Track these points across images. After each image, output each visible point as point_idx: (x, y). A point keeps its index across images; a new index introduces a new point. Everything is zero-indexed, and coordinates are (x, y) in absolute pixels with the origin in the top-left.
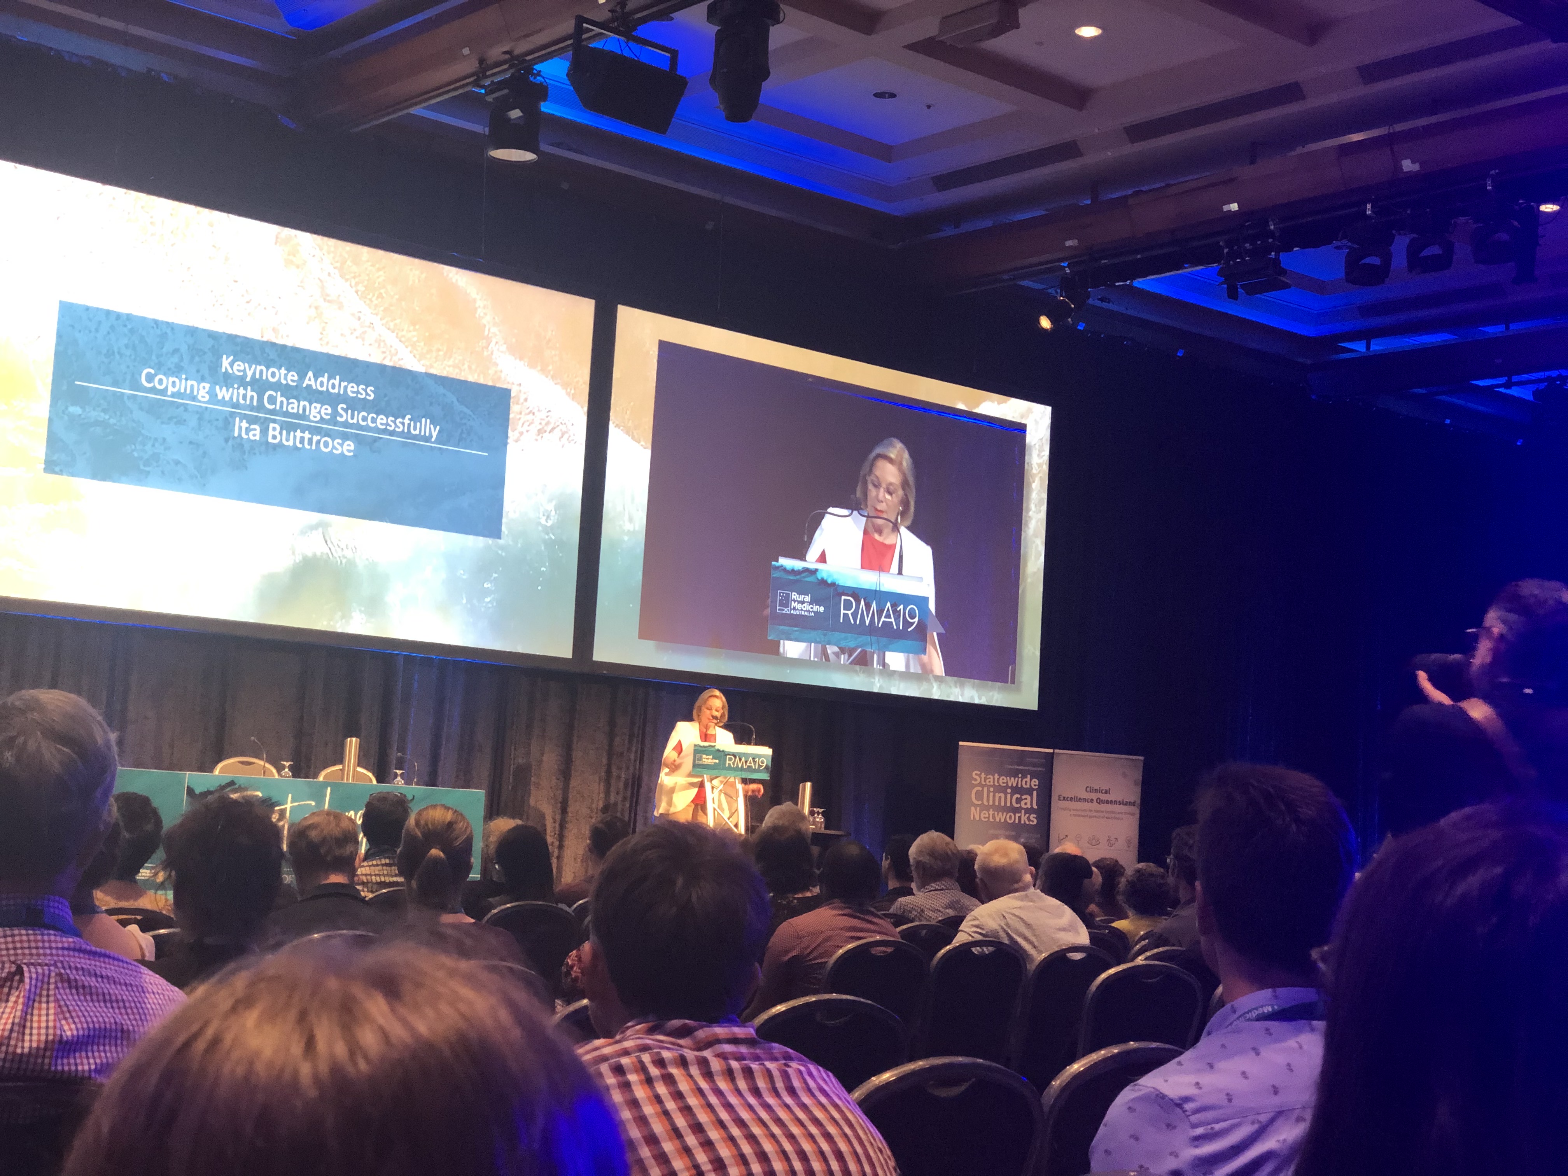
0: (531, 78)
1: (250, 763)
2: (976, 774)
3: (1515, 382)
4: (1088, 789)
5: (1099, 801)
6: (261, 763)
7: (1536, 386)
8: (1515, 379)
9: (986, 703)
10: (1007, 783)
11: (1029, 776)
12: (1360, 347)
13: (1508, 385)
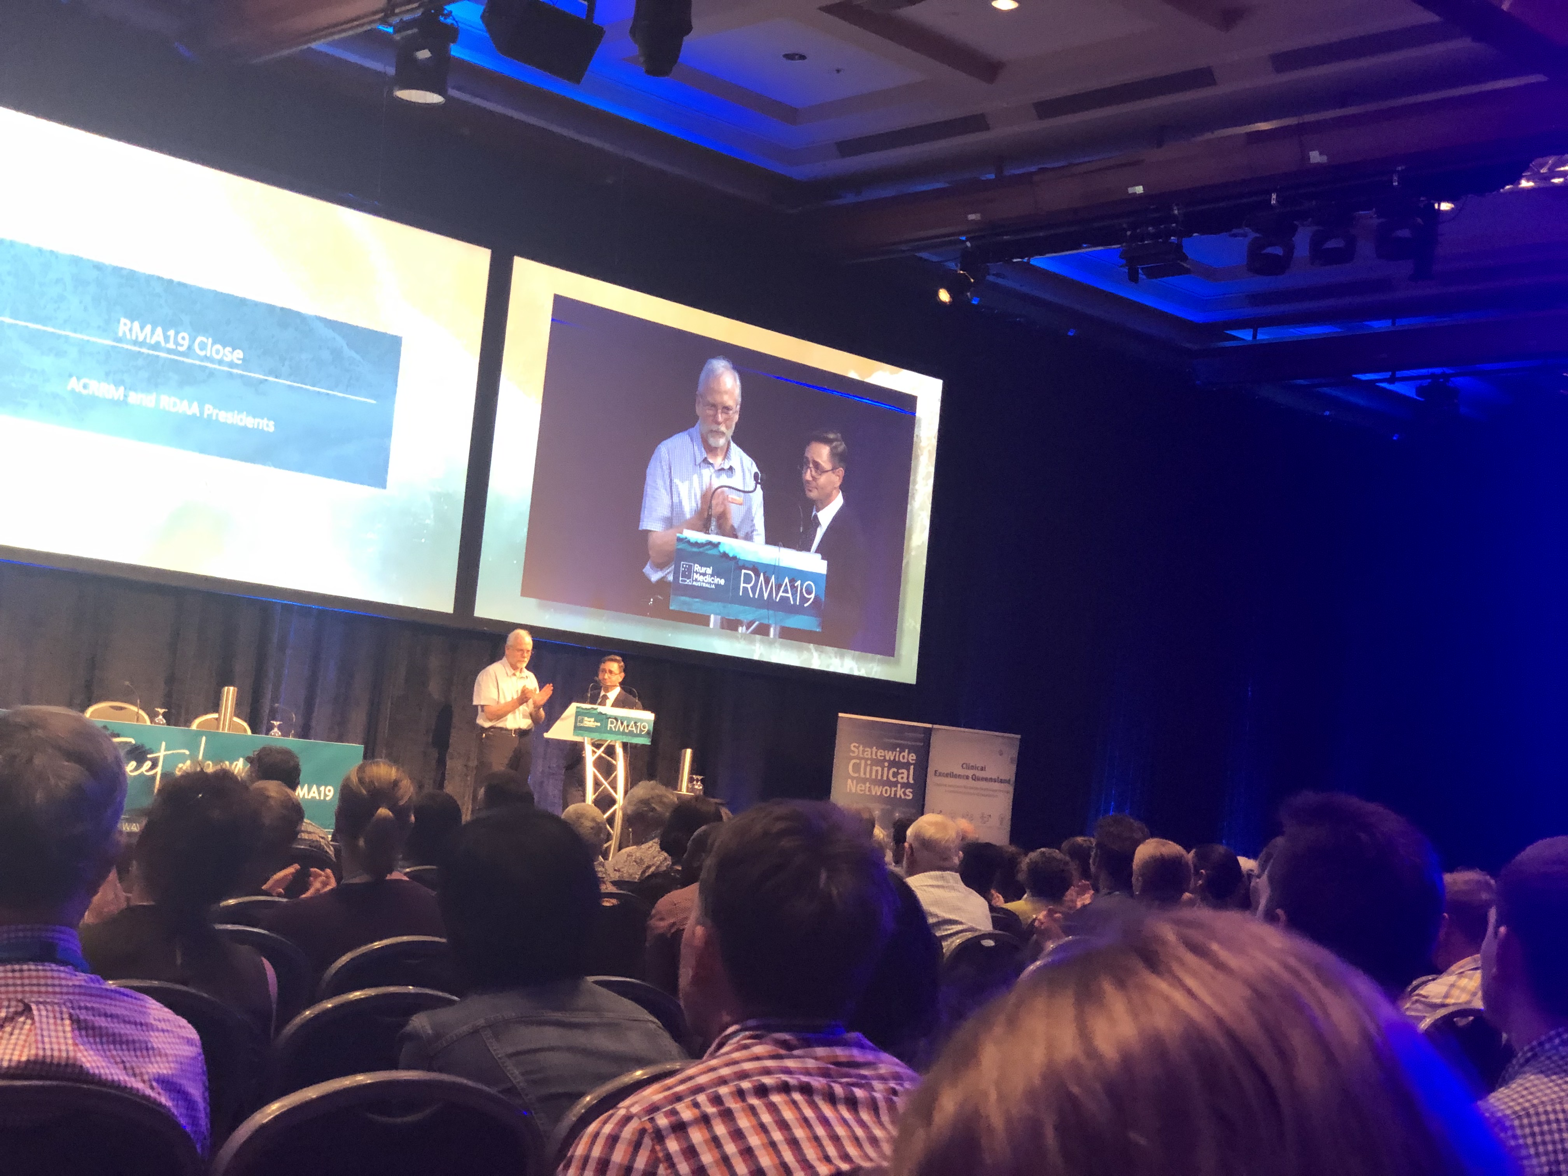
0: (442, 19)
1: (121, 708)
2: (854, 746)
3: (1398, 378)
4: (964, 766)
5: (975, 778)
6: (134, 709)
7: (1419, 382)
8: (1399, 374)
9: (865, 675)
10: (885, 756)
11: (907, 751)
12: (1246, 335)
13: (1392, 380)
